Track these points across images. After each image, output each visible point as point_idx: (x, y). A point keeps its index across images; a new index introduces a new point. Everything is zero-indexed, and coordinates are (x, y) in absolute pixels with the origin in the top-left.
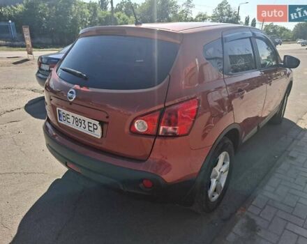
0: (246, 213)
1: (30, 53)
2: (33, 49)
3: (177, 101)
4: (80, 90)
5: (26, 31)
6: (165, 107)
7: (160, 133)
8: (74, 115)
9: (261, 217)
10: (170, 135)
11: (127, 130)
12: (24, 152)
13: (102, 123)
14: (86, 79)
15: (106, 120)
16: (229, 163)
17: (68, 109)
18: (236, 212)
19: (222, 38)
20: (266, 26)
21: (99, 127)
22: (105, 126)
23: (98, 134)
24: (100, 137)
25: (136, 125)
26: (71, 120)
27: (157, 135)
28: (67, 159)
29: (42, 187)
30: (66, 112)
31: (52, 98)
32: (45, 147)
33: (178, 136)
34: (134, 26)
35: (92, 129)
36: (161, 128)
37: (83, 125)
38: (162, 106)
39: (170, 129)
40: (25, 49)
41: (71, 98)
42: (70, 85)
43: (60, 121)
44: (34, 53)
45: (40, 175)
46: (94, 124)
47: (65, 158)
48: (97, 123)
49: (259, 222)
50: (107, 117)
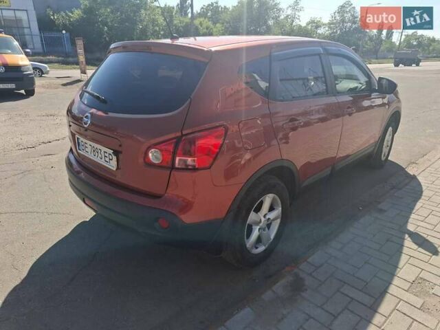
0: (296, 270)
1: (84, 72)
2: (87, 67)
3: (197, 129)
4: (95, 114)
5: (80, 43)
6: (182, 135)
7: (177, 165)
8: (91, 143)
9: (314, 277)
10: (190, 167)
11: (141, 160)
12: (52, 190)
13: (116, 153)
14: (104, 102)
15: (120, 149)
16: (280, 209)
17: (85, 137)
18: (284, 268)
19: (270, 56)
20: (407, 36)
21: (115, 158)
22: (121, 156)
23: (113, 165)
24: (115, 169)
25: (150, 155)
26: (89, 149)
27: (173, 167)
28: (85, 195)
29: (64, 229)
30: (85, 141)
31: (71, 124)
32: (68, 184)
33: (197, 169)
34: (168, 41)
35: (107, 159)
36: (177, 159)
37: (100, 155)
38: (179, 134)
39: (190, 160)
40: (78, 66)
41: (86, 124)
42: (87, 109)
43: (79, 151)
44: (88, 71)
45: (64, 216)
46: (110, 154)
47: (83, 194)
48: (111, 152)
49: (308, 281)
50: (120, 146)
